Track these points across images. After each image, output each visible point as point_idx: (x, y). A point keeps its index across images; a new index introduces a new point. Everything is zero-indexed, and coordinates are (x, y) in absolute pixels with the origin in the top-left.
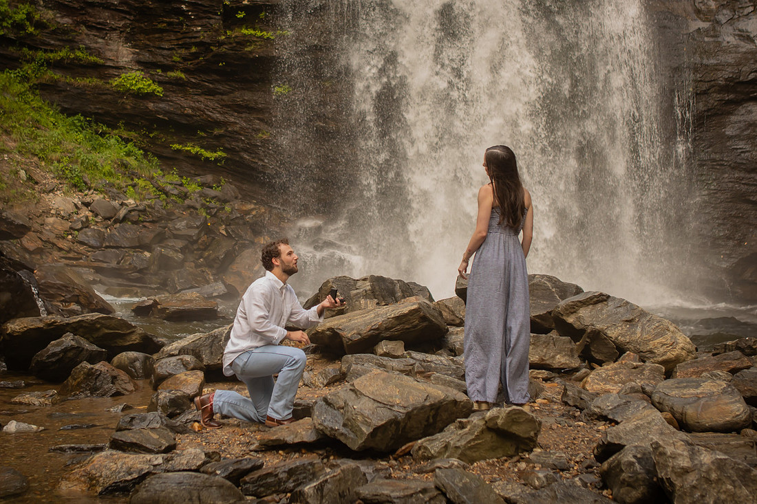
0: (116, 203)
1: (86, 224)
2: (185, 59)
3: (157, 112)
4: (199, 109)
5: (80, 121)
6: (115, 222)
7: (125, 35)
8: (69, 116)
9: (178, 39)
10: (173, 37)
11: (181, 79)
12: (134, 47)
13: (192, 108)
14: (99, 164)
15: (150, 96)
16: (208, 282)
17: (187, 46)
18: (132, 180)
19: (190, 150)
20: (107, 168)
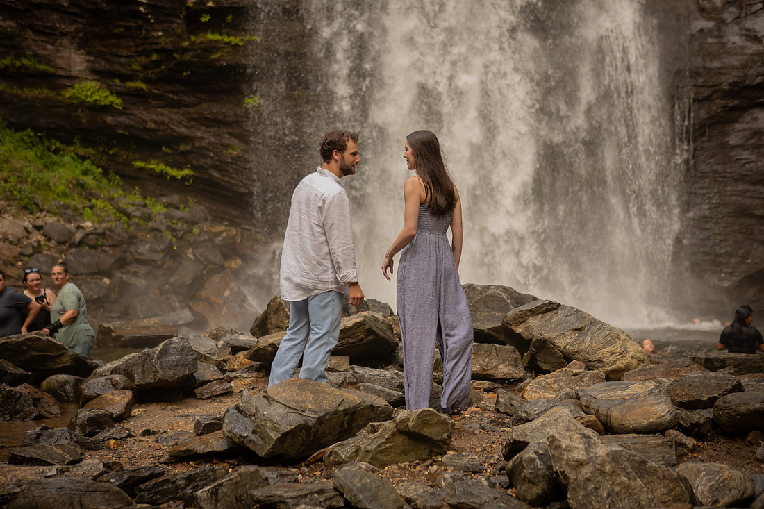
0: (71, 226)
1: (38, 249)
2: (145, 68)
3: (116, 126)
4: (162, 123)
5: (29, 136)
6: (72, 246)
7: (77, 40)
8: (17, 131)
9: (137, 46)
10: (131, 43)
11: (142, 89)
12: (88, 54)
13: (155, 122)
14: (52, 184)
15: (108, 109)
16: (174, 310)
17: (147, 53)
18: (90, 200)
19: (152, 170)
20: (61, 188)
